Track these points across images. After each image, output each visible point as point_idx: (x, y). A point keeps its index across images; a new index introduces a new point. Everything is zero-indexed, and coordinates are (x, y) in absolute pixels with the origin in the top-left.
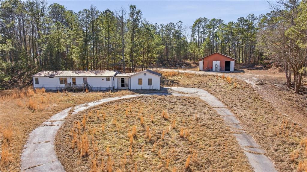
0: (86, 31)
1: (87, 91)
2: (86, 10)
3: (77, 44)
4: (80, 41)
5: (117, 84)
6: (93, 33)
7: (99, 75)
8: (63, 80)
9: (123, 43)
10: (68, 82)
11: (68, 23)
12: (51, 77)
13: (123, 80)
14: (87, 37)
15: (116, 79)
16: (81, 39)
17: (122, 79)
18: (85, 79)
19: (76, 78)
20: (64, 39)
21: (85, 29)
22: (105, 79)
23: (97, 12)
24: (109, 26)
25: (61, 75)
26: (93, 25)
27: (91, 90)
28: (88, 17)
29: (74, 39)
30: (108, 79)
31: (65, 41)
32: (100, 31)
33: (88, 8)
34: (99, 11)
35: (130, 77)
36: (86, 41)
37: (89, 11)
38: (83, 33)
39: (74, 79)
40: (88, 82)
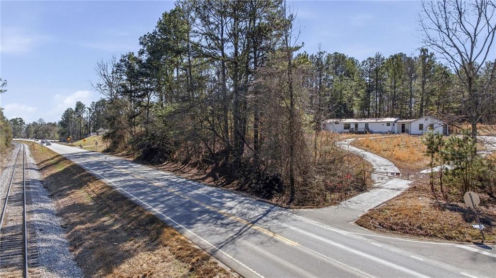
0: (370, 81)
1: (368, 133)
2: (370, 59)
3: (358, 96)
4: (361, 93)
5: (397, 128)
6: (377, 82)
7: (379, 121)
8: (347, 126)
9: (411, 91)
10: (351, 127)
11: (349, 74)
12: (337, 123)
13: (403, 126)
14: (370, 88)
15: (396, 125)
16: (363, 90)
17: (402, 124)
18: (367, 125)
19: (359, 124)
20: (346, 90)
21: (368, 78)
22: (386, 123)
23: (383, 59)
24: (395, 74)
25: (344, 122)
26: (377, 75)
27: (372, 132)
28: (372, 66)
29: (356, 90)
30: (388, 124)
31: (347, 93)
32: (385, 80)
33: (373, 56)
34: (385, 58)
35: (411, 123)
36: (368, 92)
37: (373, 59)
38: (366, 83)
39: (356, 125)
40: (369, 127)
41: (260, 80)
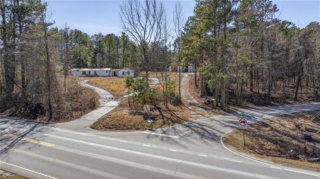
0: (96, 47)
1: (96, 76)
2: (95, 35)
3: (90, 56)
4: (92, 54)
5: (111, 74)
6: (100, 48)
7: (102, 70)
8: (84, 73)
9: (118, 54)
10: (87, 73)
11: (84, 43)
12: (78, 71)
13: (115, 73)
14: (96, 51)
15: (111, 72)
16: (92, 52)
17: (114, 72)
18: (95, 72)
19: (91, 72)
20: (83, 52)
21: (95, 46)
22: (105, 72)
23: (103, 36)
24: (110, 45)
25: (83, 70)
26: (100, 44)
27: (98, 76)
28: (97, 39)
29: (89, 52)
30: (107, 71)
31: (84, 53)
32: (104, 47)
33: (97, 34)
34: (104, 36)
35: (118, 71)
36: (96, 53)
37: (98, 36)
38: (94, 49)
39: (89, 72)
40: (97, 73)
41: (25, 42)
